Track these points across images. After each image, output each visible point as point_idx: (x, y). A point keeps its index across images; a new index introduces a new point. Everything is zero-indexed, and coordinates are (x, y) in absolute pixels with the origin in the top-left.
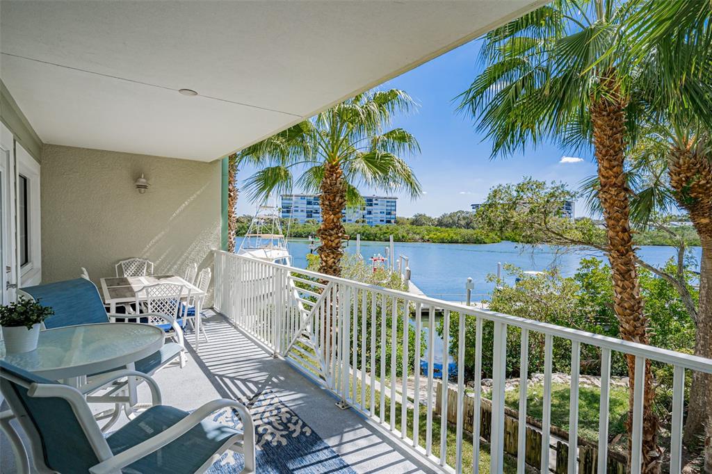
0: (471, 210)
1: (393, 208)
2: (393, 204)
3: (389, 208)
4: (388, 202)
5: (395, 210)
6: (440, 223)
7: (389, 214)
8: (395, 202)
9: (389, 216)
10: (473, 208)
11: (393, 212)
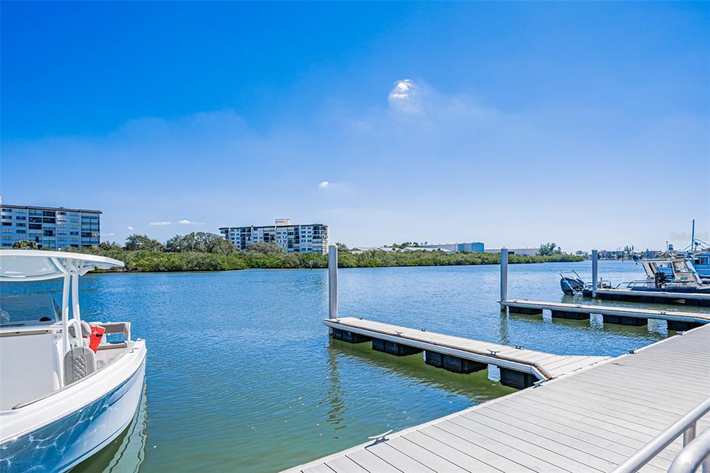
0: (219, 234)
1: (96, 227)
2: (96, 221)
3: (87, 227)
4: (83, 217)
5: (99, 230)
6: (171, 248)
7: (89, 235)
8: (98, 218)
9: (87, 239)
10: (222, 233)
11: (94, 233)
